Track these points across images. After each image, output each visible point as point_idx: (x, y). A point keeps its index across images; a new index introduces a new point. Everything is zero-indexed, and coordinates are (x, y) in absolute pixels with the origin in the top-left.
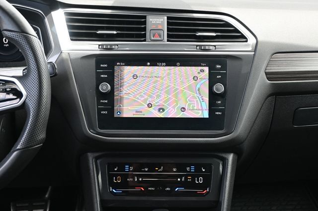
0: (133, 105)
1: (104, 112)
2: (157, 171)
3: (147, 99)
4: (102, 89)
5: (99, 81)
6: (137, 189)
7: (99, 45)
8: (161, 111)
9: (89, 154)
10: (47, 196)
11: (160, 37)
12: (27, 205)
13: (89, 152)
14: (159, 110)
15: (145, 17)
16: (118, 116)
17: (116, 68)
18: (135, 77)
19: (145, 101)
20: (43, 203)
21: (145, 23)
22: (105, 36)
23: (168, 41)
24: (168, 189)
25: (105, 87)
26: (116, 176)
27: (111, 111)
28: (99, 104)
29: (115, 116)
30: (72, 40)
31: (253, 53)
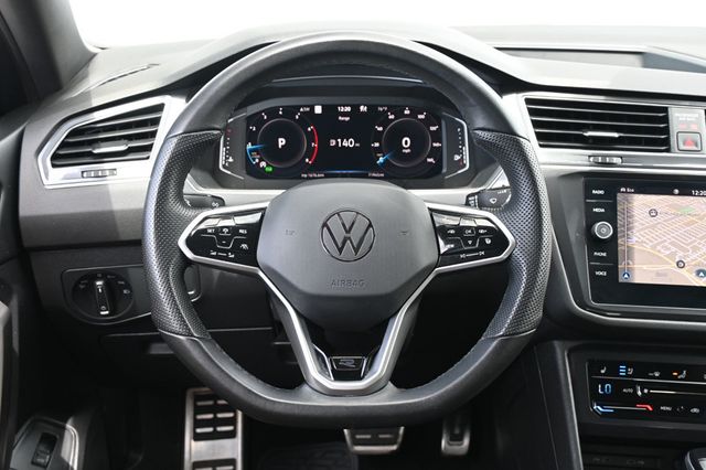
0: (651, 263)
1: (601, 273)
2: (676, 378)
3: (675, 253)
4: (600, 233)
5: (592, 219)
6: (640, 407)
7: (589, 156)
8: (702, 274)
9: (557, 344)
11: (697, 145)
13: (557, 339)
14: (698, 272)
15: (665, 110)
16: (625, 281)
17: (620, 197)
18: (653, 213)
19: (672, 256)
21: (666, 120)
22: (591, 141)
24: (695, 410)
25: (604, 230)
26: (603, 382)
27: (613, 270)
28: (591, 258)
29: (620, 281)
30: (541, 146)
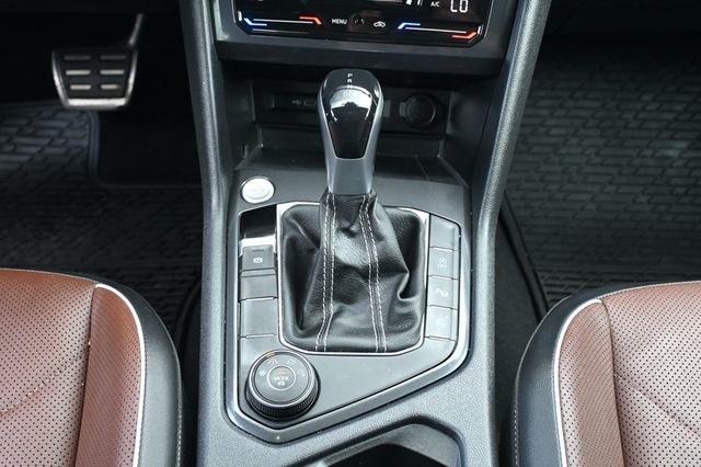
6: (305, 20)
10: (132, 41)
12: (87, 58)
20: (123, 57)
24: (380, 24)
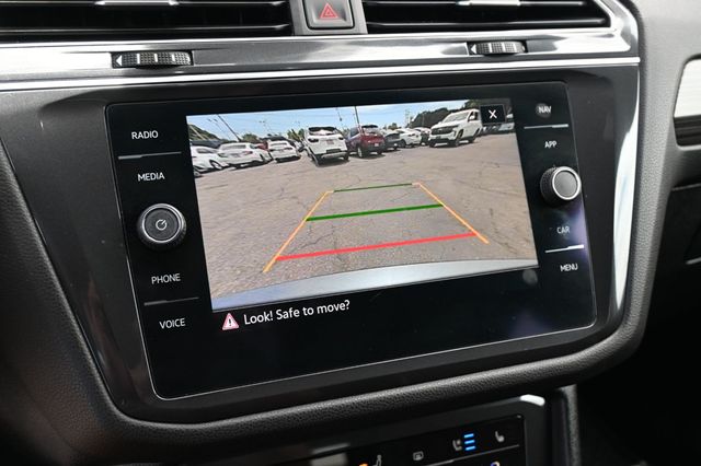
1: (173, 323)
4: (154, 232)
5: (137, 200)
7: (114, 55)
11: (344, 18)
23: (371, 30)
25: (162, 223)
31: (637, 60)
